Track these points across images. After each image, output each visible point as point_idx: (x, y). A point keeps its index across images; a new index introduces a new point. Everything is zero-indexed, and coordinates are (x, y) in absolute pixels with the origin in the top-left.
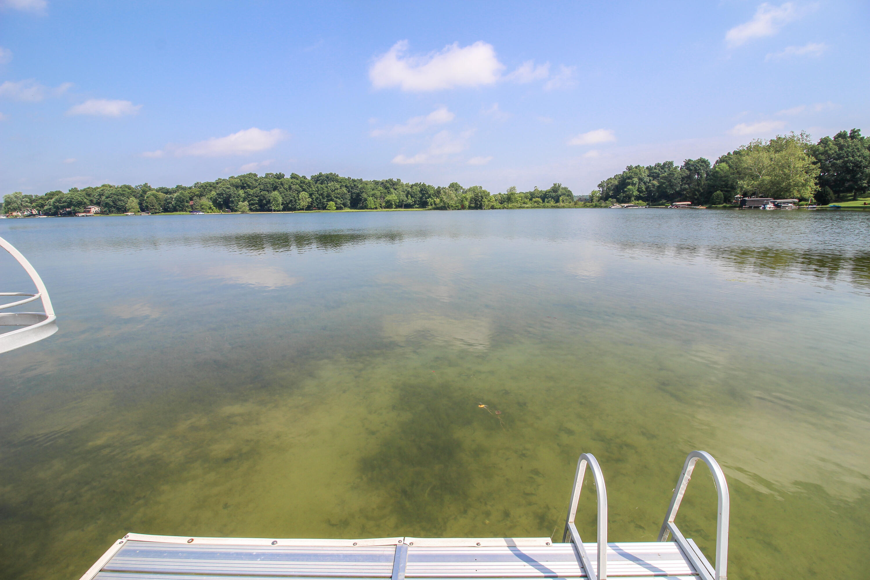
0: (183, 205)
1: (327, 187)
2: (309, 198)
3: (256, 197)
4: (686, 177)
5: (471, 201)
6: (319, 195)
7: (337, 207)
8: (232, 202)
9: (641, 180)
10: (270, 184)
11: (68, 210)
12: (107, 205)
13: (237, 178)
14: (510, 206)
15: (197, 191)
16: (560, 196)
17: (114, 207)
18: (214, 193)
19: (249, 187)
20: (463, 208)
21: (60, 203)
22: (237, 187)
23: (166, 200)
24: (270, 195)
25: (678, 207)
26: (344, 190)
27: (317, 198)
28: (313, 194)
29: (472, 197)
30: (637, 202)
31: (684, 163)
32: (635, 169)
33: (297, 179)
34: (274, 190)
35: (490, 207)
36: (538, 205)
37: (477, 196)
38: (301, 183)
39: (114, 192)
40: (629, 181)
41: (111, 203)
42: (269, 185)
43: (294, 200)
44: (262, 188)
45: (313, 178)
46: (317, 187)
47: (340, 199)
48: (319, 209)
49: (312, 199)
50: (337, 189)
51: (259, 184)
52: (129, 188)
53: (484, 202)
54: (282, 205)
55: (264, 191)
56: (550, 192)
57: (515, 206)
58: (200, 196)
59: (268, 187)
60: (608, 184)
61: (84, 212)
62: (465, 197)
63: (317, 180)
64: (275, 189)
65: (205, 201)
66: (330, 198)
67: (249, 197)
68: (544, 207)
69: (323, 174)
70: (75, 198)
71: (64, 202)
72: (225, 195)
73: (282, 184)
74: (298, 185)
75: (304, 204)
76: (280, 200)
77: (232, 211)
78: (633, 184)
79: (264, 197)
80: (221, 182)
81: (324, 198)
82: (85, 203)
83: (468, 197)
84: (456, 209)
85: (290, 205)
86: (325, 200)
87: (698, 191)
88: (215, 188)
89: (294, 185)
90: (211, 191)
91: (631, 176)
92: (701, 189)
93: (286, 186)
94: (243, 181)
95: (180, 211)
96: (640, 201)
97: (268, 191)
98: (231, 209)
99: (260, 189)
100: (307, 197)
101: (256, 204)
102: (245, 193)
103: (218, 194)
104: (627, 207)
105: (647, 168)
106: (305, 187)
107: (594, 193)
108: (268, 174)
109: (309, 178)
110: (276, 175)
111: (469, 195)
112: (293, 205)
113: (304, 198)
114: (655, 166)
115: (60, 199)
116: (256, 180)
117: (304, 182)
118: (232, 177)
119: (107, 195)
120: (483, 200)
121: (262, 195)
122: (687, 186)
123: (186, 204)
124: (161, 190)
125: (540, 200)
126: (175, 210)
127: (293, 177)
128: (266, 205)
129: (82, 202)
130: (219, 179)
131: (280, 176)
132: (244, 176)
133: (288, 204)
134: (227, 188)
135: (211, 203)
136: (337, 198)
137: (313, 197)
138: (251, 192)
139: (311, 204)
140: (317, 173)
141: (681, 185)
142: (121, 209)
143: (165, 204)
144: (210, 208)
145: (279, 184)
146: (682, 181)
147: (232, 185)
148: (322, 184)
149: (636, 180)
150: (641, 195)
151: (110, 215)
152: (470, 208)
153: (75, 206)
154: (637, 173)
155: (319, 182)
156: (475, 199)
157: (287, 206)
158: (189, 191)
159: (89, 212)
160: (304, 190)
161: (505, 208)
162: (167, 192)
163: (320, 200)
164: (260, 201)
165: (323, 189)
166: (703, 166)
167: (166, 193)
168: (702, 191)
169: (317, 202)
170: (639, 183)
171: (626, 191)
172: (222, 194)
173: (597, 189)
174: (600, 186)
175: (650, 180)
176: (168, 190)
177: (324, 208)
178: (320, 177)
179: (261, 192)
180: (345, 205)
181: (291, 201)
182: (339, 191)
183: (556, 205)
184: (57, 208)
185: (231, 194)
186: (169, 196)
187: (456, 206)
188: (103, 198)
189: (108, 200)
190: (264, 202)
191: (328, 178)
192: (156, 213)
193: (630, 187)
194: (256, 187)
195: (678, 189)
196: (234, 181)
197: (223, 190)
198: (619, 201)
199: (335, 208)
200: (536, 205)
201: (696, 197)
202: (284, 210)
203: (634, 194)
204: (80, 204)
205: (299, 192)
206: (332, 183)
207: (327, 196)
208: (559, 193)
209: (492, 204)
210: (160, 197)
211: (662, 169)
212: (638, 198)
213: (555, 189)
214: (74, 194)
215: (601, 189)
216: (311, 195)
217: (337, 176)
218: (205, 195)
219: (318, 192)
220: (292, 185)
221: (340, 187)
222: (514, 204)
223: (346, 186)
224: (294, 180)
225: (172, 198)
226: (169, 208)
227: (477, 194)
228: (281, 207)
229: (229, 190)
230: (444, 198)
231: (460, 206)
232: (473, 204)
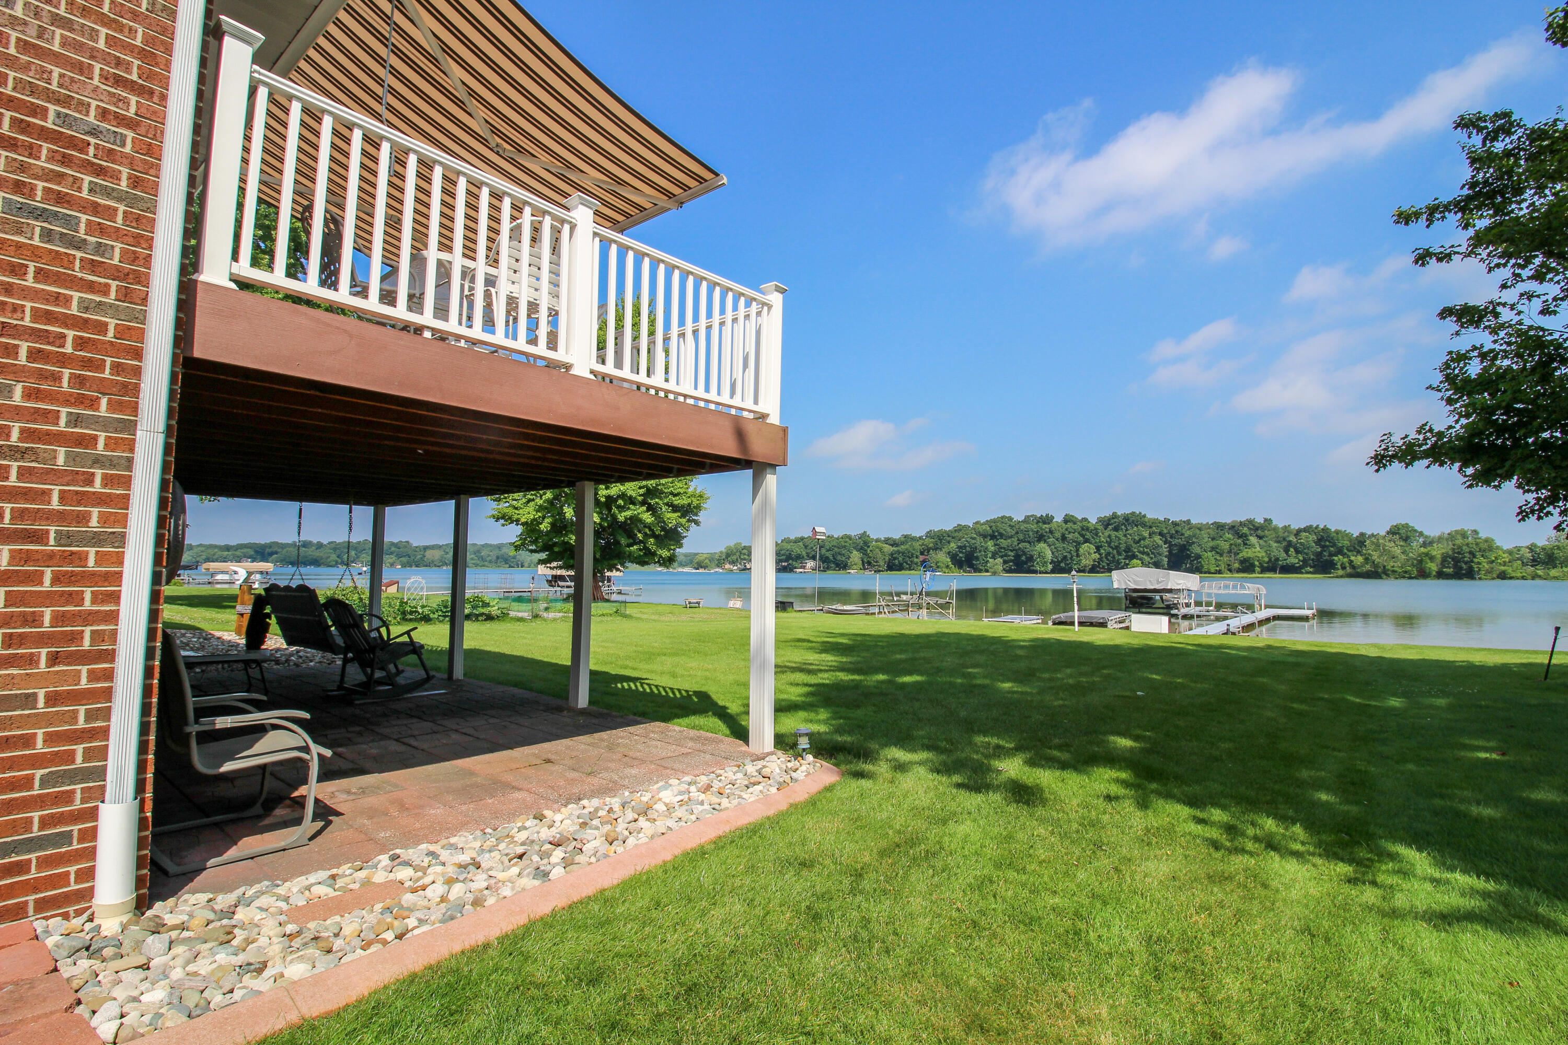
0: (911, 562)
1: (1125, 536)
2: (1095, 553)
3: (1012, 551)
5: (1444, 559)
6: (1113, 549)
8: (977, 558)
10: (1033, 531)
11: (783, 564)
12: (826, 560)
13: (984, 524)
15: (930, 542)
17: (834, 563)
18: (953, 545)
19: (1001, 535)
20: (1423, 574)
22: (984, 536)
23: (892, 554)
24: (1032, 548)
26: (1157, 539)
27: (1108, 554)
28: (1101, 546)
29: (1447, 553)
33: (1075, 523)
34: (1039, 541)
35: (1495, 576)
37: (1458, 551)
38: (1083, 529)
39: (836, 543)
41: (831, 558)
42: (1031, 533)
43: (1069, 556)
44: (1021, 536)
45: (1100, 520)
46: (1109, 536)
47: (1148, 555)
48: (1110, 570)
49: (1100, 554)
50: (1144, 539)
51: (1017, 533)
52: (849, 537)
53: (1479, 563)
54: (1051, 564)
55: (1025, 542)
58: (936, 549)
59: (1030, 537)
61: (801, 568)
62: (1427, 554)
63: (1108, 525)
64: (1041, 538)
65: (942, 557)
66: (1130, 554)
67: (1001, 552)
69: (1119, 514)
70: (794, 551)
71: (782, 555)
72: (968, 549)
73: (1051, 532)
74: (1076, 535)
75: (1087, 562)
76: (1049, 555)
77: (975, 572)
79: (1023, 551)
80: (960, 530)
81: (1119, 554)
82: (803, 557)
83: (1434, 553)
84: (1404, 577)
85: (1063, 565)
86: (1122, 557)
88: (953, 538)
89: (1070, 532)
90: (949, 542)
93: (1058, 535)
94: (994, 528)
95: (905, 570)
97: (1029, 542)
99: (1018, 540)
100: (1092, 551)
101: (1011, 561)
102: (995, 545)
103: (959, 547)
106: (1088, 535)
108: (1028, 517)
109: (1093, 520)
110: (1042, 517)
111: (1437, 551)
112: (1068, 564)
113: (1088, 553)
116: (1011, 527)
117: (1087, 529)
118: (977, 523)
119: (828, 547)
120: (1476, 560)
121: (1020, 549)
123: (916, 560)
124: (887, 541)
126: (900, 568)
127: (1068, 520)
128: (1026, 563)
129: (800, 555)
130: (959, 525)
131: (1047, 520)
132: (994, 521)
133: (1059, 562)
134: (971, 538)
135: (949, 560)
136: (1143, 553)
137: (1102, 551)
138: (1004, 543)
139: (1099, 562)
140: (1108, 513)
142: (840, 565)
143: (890, 559)
144: (947, 567)
145: (1046, 532)
147: (980, 534)
148: (1116, 529)
151: (828, 572)
152: (1440, 575)
153: (793, 560)
155: (1110, 527)
156: (1453, 559)
157: (1059, 565)
158: (921, 542)
159: (804, 567)
160: (1087, 541)
161: (1540, 577)
162: (894, 544)
163: (1114, 557)
164: (1017, 557)
165: (1119, 539)
167: (892, 545)
169: (1108, 560)
172: (965, 547)
176: (894, 541)
178: (1113, 519)
179: (1018, 544)
180: (1158, 565)
181: (1065, 558)
182: (1147, 542)
185: (976, 548)
186: (896, 549)
187: (1406, 572)
188: (823, 551)
189: (829, 554)
190: (1023, 558)
191: (1127, 520)
192: (880, 571)
194: (1011, 537)
196: (981, 529)
197: (967, 541)
199: (1140, 567)
202: (1053, 572)
204: (799, 557)
205: (1078, 544)
206: (1135, 529)
207: (1124, 551)
210: (885, 550)
214: (793, 546)
216: (1098, 548)
217: (1144, 516)
218: (941, 549)
219: (1110, 543)
220: (1067, 532)
221: (1150, 534)
223: (1161, 534)
224: (1070, 525)
225: (899, 552)
226: (894, 564)
227: (1460, 547)
228: (1050, 567)
229: (974, 541)
230: (1375, 556)
231: (1415, 572)
232: (1450, 568)
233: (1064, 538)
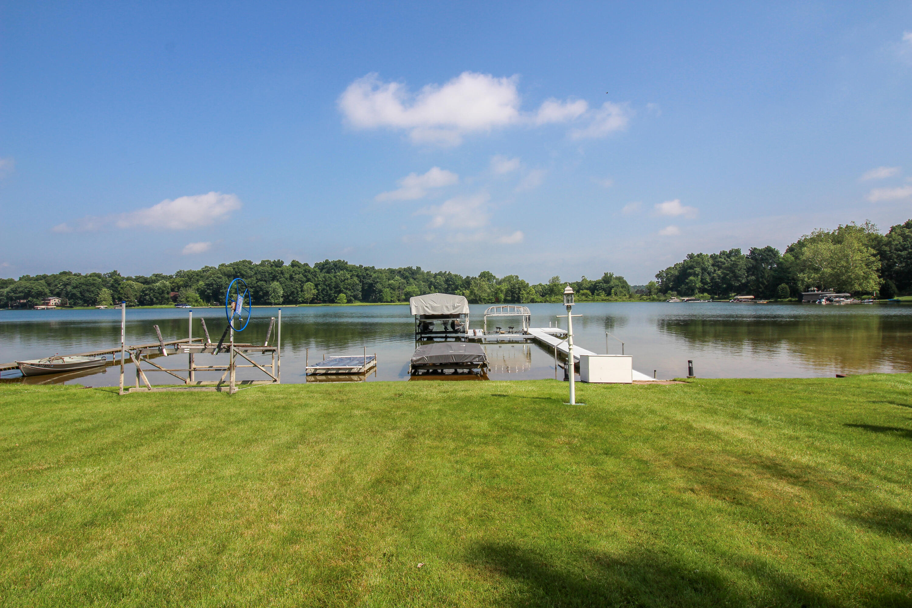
0: (162, 297)
1: (335, 277)
2: (314, 289)
3: (251, 288)
4: (752, 268)
5: (507, 293)
6: (327, 286)
7: (348, 300)
8: (223, 294)
9: (704, 270)
10: (268, 272)
11: (22, 301)
12: (72, 296)
13: (229, 266)
14: (553, 299)
15: (180, 281)
16: (613, 287)
17: (81, 299)
18: (202, 283)
19: (243, 276)
20: (498, 301)
21: (15, 293)
22: (229, 276)
23: (143, 291)
24: (268, 286)
25: (741, 301)
26: (355, 279)
27: (324, 289)
28: (319, 284)
29: (508, 288)
30: (701, 295)
31: (749, 252)
32: (696, 258)
33: (299, 267)
34: (273, 280)
35: (529, 301)
36: (586, 299)
37: (513, 287)
38: (306, 272)
39: (82, 281)
40: (691, 271)
41: (79, 295)
42: (267, 274)
43: (296, 291)
44: (259, 277)
45: (317, 265)
46: (324, 277)
47: (350, 290)
48: (324, 302)
49: (318, 290)
50: (347, 279)
51: (256, 274)
52: (99, 276)
53: (523, 294)
54: (282, 297)
55: (261, 281)
56: (599, 283)
57: (560, 299)
58: (186, 286)
59: (266, 277)
60: (667, 274)
61: (43, 304)
62: (499, 289)
64: (274, 278)
65: (192, 293)
66: (338, 289)
67: (242, 288)
68: (593, 300)
69: (330, 261)
70: (35, 288)
71: (20, 292)
72: (215, 286)
73: (282, 273)
74: (301, 275)
75: (308, 296)
76: (281, 291)
77: (221, 305)
78: (696, 275)
79: (261, 288)
80: (208, 271)
81: (331, 290)
82: (46, 294)
83: (503, 288)
84: (489, 303)
85: (291, 298)
86: (333, 292)
87: (763, 283)
88: (202, 277)
89: (296, 274)
90: (198, 281)
91: (692, 265)
92: (765, 281)
93: (287, 276)
94: (237, 270)
95: (157, 304)
96: (706, 294)
97: (266, 281)
98: (220, 302)
99: (257, 279)
100: (312, 288)
101: (251, 295)
102: (238, 283)
103: (207, 285)
104: (687, 300)
105: (711, 256)
106: (310, 276)
107: (651, 285)
108: (264, 261)
109: (312, 266)
110: (274, 262)
111: (505, 287)
112: (295, 297)
113: (310, 289)
114: (721, 253)
115: (16, 288)
116: (251, 269)
117: (309, 271)
118: (223, 265)
119: (75, 285)
120: (521, 292)
121: (258, 286)
122: (753, 277)
124: (137, 279)
125: (588, 292)
126: (151, 303)
127: (294, 264)
128: (263, 297)
129: (42, 292)
130: (206, 267)
131: (279, 264)
132: (237, 264)
133: (289, 296)
134: (218, 277)
135: (198, 295)
136: (347, 289)
138: (245, 281)
139: (317, 296)
140: (322, 261)
141: (747, 277)
142: (88, 301)
143: (141, 296)
144: (197, 301)
145: (278, 273)
146: (748, 272)
147: (225, 274)
148: (328, 272)
149: (698, 270)
150: (706, 287)
151: (75, 308)
152: (506, 301)
153: (33, 297)
154: (699, 262)
155: (324, 270)
156: (511, 291)
157: (288, 298)
158: (171, 280)
159: (47, 304)
160: (308, 280)
161: (548, 301)
162: (145, 281)
163: (327, 292)
164: (256, 292)
165: (331, 279)
166: (770, 255)
167: (144, 283)
168: (766, 283)
169: (323, 294)
170: (703, 273)
171: (687, 283)
172: (212, 284)
173: (655, 280)
174: (658, 276)
175: (715, 271)
177: (332, 301)
178: (326, 264)
179: (257, 282)
180: (356, 298)
181: (293, 293)
182: (349, 281)
183: (607, 298)
184: (11, 299)
185: (222, 285)
186: (147, 286)
187: (490, 299)
188: (69, 288)
189: (74, 291)
190: (261, 293)
191: (336, 266)
192: (131, 306)
193: (691, 278)
194: (251, 277)
195: (743, 281)
196: (226, 270)
197: (214, 280)
198: (681, 294)
199: (346, 301)
200: (583, 297)
201: (760, 290)
202: (283, 303)
203: (697, 286)
204: (40, 294)
205: (302, 282)
206: (341, 272)
207: (334, 287)
208: (612, 284)
209: (532, 297)
210: (137, 287)
211: (729, 257)
212: (702, 290)
213: (607, 279)
214: (33, 283)
215: (660, 280)
216: (316, 285)
217: (346, 263)
218: (190, 286)
219: (325, 282)
220: (294, 274)
221: (351, 276)
222: (558, 297)
223: (358, 276)
224: (296, 268)
225: (150, 289)
226: (145, 299)
227: (514, 285)
228: (281, 300)
229: (220, 280)
230: (476, 290)
231: (494, 300)
232: (509, 297)
233: (291, 278)
